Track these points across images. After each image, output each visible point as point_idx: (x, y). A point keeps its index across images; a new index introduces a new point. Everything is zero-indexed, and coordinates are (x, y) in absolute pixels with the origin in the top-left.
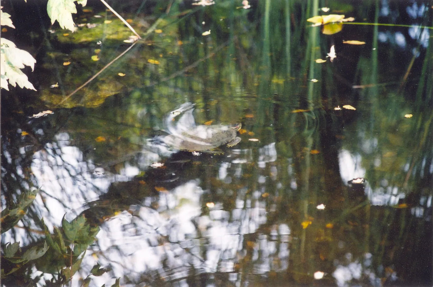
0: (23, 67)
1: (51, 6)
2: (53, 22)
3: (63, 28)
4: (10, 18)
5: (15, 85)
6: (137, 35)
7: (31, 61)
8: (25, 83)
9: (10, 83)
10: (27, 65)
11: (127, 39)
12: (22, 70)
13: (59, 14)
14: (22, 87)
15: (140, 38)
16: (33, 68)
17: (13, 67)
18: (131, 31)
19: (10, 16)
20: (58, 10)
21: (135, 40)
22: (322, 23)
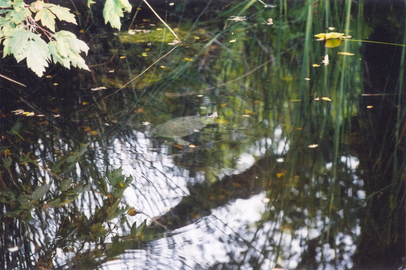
0: (80, 52)
1: (106, 11)
2: (106, 22)
3: (113, 27)
4: (74, 17)
5: (75, 66)
6: (179, 39)
7: (86, 48)
8: (82, 64)
9: (72, 64)
10: (83, 51)
11: (171, 42)
12: (80, 54)
13: (111, 16)
14: (80, 68)
15: (181, 42)
16: (87, 53)
17: (75, 53)
18: (175, 37)
19: (75, 16)
20: (110, 14)
21: (177, 43)
22: (325, 38)
